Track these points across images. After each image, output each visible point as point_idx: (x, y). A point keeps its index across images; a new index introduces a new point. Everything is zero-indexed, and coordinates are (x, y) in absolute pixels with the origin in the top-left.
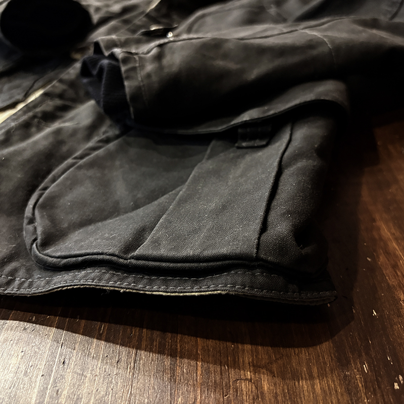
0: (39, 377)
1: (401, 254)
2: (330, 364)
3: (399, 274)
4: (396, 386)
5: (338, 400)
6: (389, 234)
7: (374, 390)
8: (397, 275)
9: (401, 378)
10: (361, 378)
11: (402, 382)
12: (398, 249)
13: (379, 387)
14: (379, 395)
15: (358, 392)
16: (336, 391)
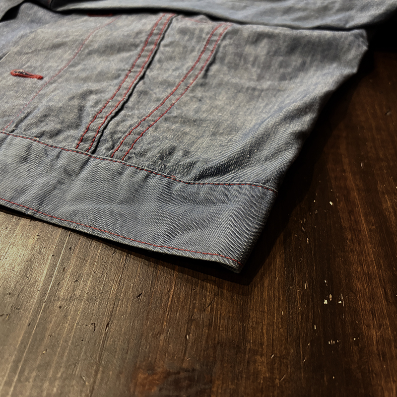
0: (50, 256)
1: (359, 202)
2: (279, 279)
3: (353, 218)
4: (326, 302)
5: (279, 305)
6: (354, 185)
7: (308, 302)
8: (351, 220)
9: (331, 296)
10: (300, 292)
11: (331, 300)
12: (357, 198)
13: (312, 301)
14: (310, 306)
15: (295, 301)
16: (279, 299)
